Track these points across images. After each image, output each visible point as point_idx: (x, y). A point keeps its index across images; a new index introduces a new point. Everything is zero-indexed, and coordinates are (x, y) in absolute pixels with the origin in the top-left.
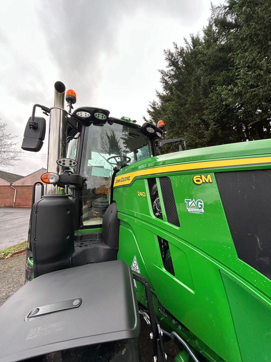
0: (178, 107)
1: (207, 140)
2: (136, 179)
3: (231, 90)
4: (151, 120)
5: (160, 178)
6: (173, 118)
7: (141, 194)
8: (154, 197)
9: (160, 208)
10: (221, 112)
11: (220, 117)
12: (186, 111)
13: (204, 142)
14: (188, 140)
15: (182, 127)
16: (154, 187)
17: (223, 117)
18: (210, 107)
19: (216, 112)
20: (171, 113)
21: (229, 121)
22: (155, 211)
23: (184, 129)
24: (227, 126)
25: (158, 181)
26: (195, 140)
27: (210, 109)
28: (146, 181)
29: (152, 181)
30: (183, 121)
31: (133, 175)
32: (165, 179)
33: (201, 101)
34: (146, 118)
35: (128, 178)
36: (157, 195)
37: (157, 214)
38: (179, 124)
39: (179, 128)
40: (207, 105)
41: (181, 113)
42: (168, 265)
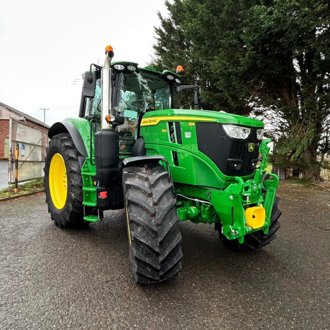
0: (209, 16)
1: (243, 70)
2: (161, 122)
3: (271, 13)
4: (169, 20)
5: (176, 122)
6: (202, 31)
7: (164, 131)
8: (171, 132)
9: (174, 138)
10: (262, 35)
11: (261, 40)
12: (220, 22)
13: (240, 72)
14: (219, 68)
15: (214, 45)
16: (172, 127)
17: (264, 41)
18: (250, 24)
19: (258, 32)
20: (200, 23)
21: (272, 48)
22: (172, 140)
23: (215, 48)
24: (269, 54)
25: (174, 123)
26: (228, 67)
27: (250, 26)
28: (167, 124)
29: (171, 124)
30: (215, 37)
31: (158, 119)
32: (177, 123)
33: (241, 12)
34: (162, 14)
35: (155, 121)
36: (173, 132)
37: (173, 141)
38: (210, 40)
39: (209, 46)
40: (248, 20)
41: (213, 26)
42: (177, 164)
